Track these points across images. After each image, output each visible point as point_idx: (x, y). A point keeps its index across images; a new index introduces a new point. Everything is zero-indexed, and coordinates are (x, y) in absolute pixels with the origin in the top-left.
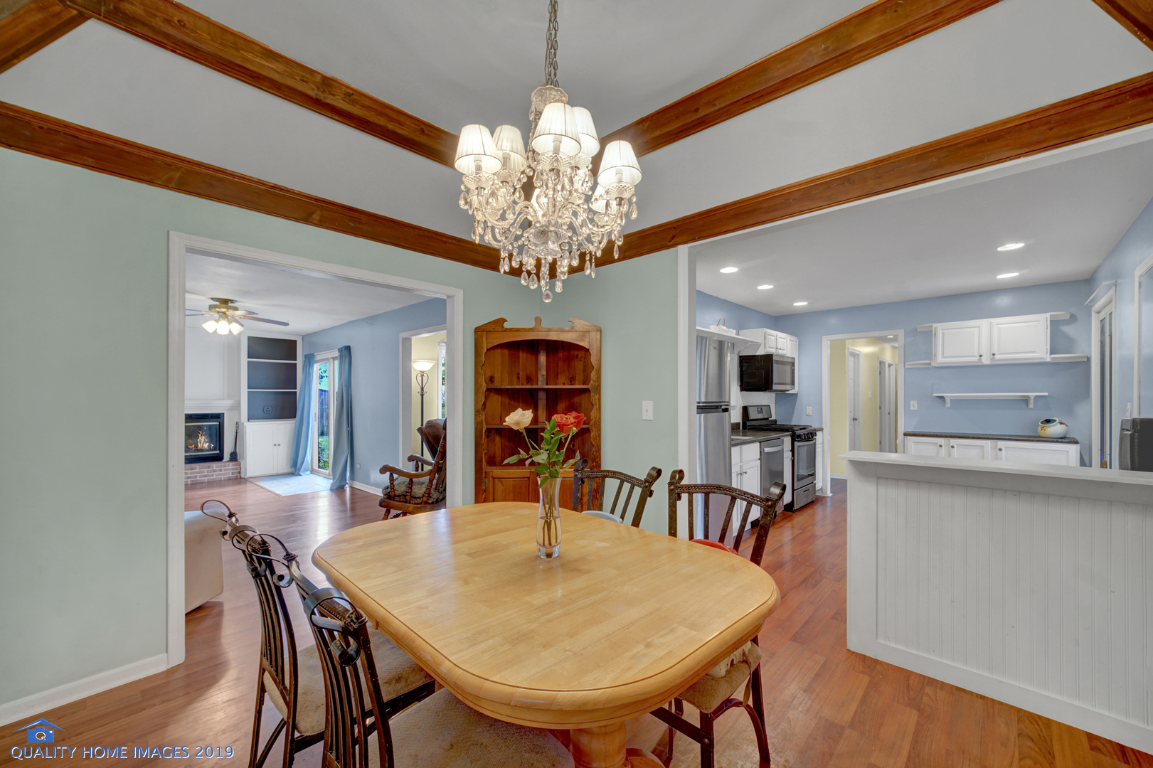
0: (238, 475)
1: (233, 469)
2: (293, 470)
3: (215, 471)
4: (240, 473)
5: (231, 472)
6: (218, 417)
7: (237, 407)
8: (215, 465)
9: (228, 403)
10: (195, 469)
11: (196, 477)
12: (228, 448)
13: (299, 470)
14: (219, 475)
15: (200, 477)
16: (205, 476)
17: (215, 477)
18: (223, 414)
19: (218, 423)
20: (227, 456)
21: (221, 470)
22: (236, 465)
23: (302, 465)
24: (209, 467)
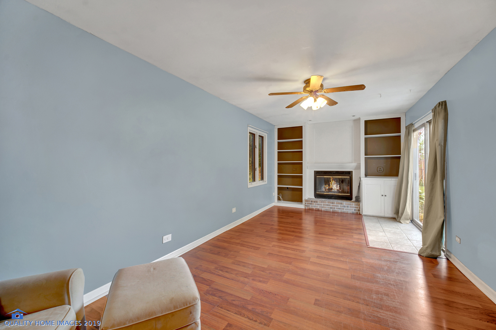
0: (359, 212)
1: (355, 207)
2: (395, 216)
3: (344, 207)
4: (359, 210)
5: (354, 209)
6: (349, 173)
7: (358, 168)
8: (345, 203)
9: (354, 165)
10: (334, 203)
11: (335, 208)
12: (355, 194)
13: (401, 218)
14: (347, 209)
15: (337, 208)
16: (339, 209)
17: (344, 210)
18: (352, 171)
19: (349, 177)
20: (354, 199)
21: (348, 207)
22: (357, 205)
23: (402, 214)
24: (341, 204)
